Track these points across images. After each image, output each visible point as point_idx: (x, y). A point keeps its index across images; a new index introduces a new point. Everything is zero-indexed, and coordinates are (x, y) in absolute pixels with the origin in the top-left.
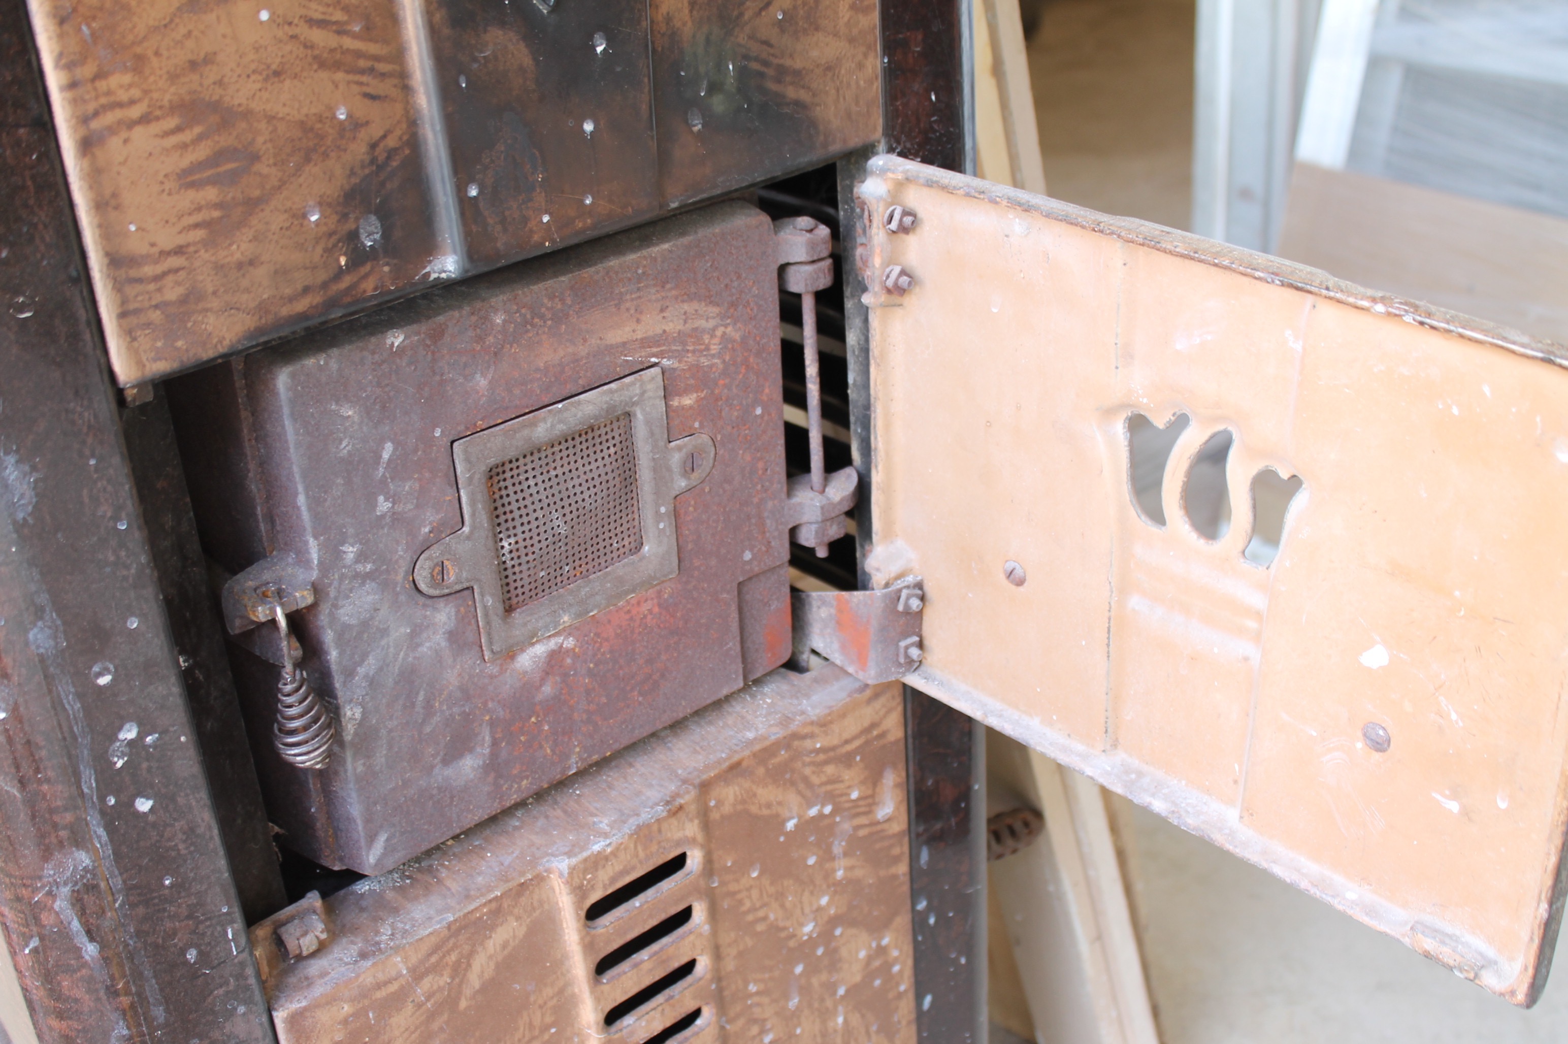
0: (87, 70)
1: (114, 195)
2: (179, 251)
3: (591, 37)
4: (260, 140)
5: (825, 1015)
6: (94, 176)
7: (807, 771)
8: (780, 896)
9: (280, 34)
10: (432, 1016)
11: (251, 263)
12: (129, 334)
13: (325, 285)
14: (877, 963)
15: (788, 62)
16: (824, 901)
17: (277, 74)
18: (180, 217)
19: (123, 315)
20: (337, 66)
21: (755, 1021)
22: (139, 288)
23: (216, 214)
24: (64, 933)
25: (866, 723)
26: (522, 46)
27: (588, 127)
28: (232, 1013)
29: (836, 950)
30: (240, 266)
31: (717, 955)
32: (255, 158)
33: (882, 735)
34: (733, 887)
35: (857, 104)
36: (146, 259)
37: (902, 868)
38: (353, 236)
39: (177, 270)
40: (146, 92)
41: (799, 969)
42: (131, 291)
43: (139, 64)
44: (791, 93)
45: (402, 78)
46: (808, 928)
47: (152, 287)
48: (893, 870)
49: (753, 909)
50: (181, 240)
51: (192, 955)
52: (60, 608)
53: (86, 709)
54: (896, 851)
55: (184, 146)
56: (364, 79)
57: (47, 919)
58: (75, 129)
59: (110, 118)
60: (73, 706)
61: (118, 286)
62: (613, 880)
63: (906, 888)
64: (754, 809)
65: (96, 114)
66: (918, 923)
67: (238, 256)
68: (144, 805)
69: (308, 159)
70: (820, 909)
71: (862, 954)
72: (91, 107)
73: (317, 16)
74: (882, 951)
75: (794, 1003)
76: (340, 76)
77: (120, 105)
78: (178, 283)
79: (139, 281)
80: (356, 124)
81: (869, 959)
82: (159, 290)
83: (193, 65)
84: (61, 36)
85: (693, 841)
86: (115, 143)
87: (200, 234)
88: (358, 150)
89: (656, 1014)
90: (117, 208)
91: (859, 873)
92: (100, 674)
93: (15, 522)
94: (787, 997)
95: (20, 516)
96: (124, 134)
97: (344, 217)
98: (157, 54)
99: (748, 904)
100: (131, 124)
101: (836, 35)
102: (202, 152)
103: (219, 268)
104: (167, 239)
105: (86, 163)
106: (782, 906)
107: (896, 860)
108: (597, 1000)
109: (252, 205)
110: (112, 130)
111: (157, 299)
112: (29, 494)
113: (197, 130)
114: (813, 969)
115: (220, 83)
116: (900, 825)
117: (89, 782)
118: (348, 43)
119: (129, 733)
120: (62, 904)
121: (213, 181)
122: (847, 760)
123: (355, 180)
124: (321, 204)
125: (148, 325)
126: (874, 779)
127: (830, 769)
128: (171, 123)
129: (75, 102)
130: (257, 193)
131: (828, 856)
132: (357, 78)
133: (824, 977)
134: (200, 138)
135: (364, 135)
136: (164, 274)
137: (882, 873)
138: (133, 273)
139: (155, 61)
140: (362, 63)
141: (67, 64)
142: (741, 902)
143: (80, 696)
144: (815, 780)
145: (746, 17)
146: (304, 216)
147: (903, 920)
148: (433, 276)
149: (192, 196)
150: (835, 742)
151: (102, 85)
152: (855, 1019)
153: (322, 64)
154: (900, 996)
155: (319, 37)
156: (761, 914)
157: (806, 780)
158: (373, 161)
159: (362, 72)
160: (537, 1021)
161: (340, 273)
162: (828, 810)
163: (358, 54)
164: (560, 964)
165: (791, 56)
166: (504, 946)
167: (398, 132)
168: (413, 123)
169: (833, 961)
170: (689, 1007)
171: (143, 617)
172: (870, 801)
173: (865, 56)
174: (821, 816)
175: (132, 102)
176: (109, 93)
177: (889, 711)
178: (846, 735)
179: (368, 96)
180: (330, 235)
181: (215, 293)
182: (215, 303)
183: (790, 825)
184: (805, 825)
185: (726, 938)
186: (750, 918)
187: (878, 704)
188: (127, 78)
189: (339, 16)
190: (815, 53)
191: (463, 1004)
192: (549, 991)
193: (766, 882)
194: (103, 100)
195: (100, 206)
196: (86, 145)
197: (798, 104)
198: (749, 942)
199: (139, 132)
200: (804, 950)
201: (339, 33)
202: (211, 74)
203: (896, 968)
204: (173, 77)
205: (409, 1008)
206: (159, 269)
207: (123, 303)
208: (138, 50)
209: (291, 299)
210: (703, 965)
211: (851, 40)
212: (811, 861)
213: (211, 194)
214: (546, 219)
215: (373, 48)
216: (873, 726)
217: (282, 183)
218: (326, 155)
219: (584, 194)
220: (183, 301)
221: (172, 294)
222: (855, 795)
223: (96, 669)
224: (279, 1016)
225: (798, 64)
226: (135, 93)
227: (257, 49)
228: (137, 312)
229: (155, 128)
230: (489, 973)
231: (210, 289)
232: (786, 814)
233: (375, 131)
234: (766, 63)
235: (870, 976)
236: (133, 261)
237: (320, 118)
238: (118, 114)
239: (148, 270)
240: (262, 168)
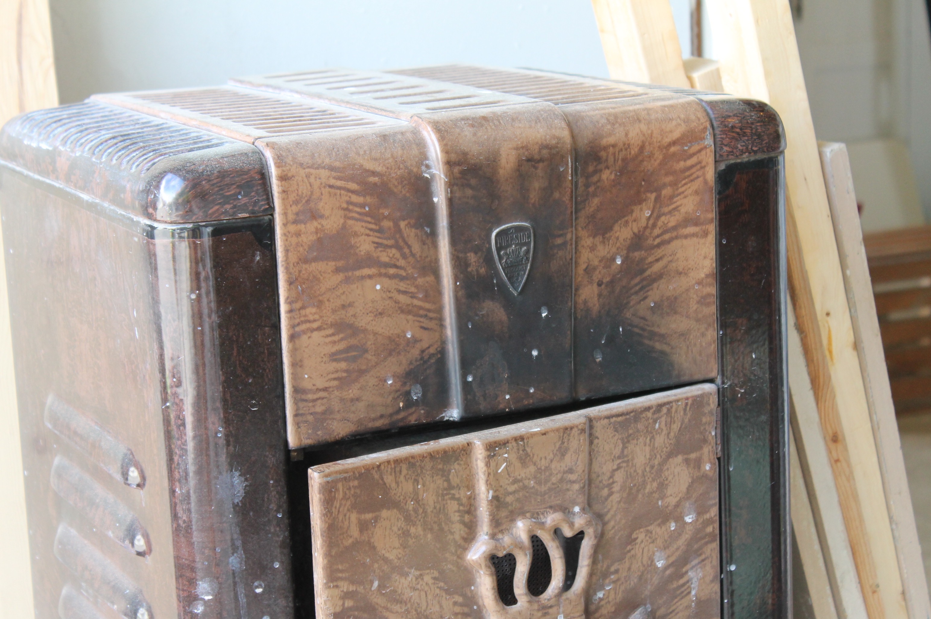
0: (298, 305)
1: (301, 361)
2: (325, 389)
3: (540, 308)
4: (369, 343)
6: (293, 351)
9: (384, 296)
11: (358, 399)
12: (297, 425)
13: (391, 415)
15: (656, 329)
17: (381, 314)
18: (328, 374)
19: (296, 415)
20: (409, 312)
22: (305, 404)
23: (345, 375)
26: (502, 310)
27: (535, 353)
30: (352, 400)
32: (366, 351)
35: (700, 355)
36: (310, 391)
38: (408, 393)
39: (323, 398)
40: (321, 317)
42: (301, 405)
43: (320, 304)
44: (658, 346)
45: (440, 321)
47: (311, 404)
50: (327, 385)
52: (246, 550)
53: (248, 603)
55: (334, 342)
56: (422, 320)
58: (288, 330)
59: (304, 327)
60: (243, 600)
61: (296, 402)
65: (298, 324)
67: (352, 395)
69: (390, 354)
72: (297, 321)
73: (402, 289)
76: (410, 317)
77: (309, 321)
78: (323, 405)
79: (306, 401)
80: (415, 340)
82: (314, 406)
83: (343, 307)
84: (288, 290)
86: (304, 338)
87: (336, 383)
88: (415, 352)
90: (301, 366)
93: (233, 503)
95: (236, 501)
96: (309, 334)
97: (404, 384)
98: (328, 300)
100: (313, 330)
101: (688, 317)
102: (342, 346)
103: (342, 400)
104: (321, 383)
109: (362, 372)
110: (304, 332)
111: (312, 410)
112: (242, 492)
113: (341, 336)
115: (354, 316)
118: (416, 302)
121: (345, 360)
123: (412, 367)
124: (394, 376)
125: (306, 422)
128: (330, 331)
129: (290, 319)
130: (364, 367)
132: (419, 319)
134: (342, 339)
135: (419, 346)
136: (317, 399)
138: (303, 397)
139: (327, 303)
140: (422, 312)
141: (290, 301)
143: (247, 596)
145: (632, 304)
146: (385, 381)
148: (446, 419)
149: (335, 365)
151: (303, 312)
153: (402, 311)
155: (402, 298)
158: (422, 359)
159: (421, 316)
161: (399, 410)
163: (421, 308)
165: (658, 326)
167: (436, 346)
168: (443, 342)
171: (282, 563)
173: (707, 329)
175: (315, 321)
176: (305, 316)
179: (422, 327)
180: (397, 391)
181: (338, 411)
182: (338, 416)
188: (314, 310)
189: (413, 289)
190: (673, 326)
194: (302, 319)
195: (294, 365)
196: (292, 338)
197: (663, 353)
199: (315, 334)
201: (412, 297)
202: (351, 311)
204: (334, 311)
206: (315, 397)
207: (297, 410)
208: (321, 298)
209: (374, 420)
211: (698, 320)
213: (343, 365)
214: (507, 397)
215: (427, 306)
217: (377, 364)
218: (399, 353)
219: (530, 386)
220: (324, 413)
221: (319, 408)
225: (663, 331)
226: (317, 317)
227: (373, 302)
228: (302, 415)
229: (323, 333)
231: (337, 410)
233: (425, 345)
234: (643, 329)
236: (304, 391)
237: (398, 336)
238: (308, 325)
239: (310, 396)
240: (369, 356)
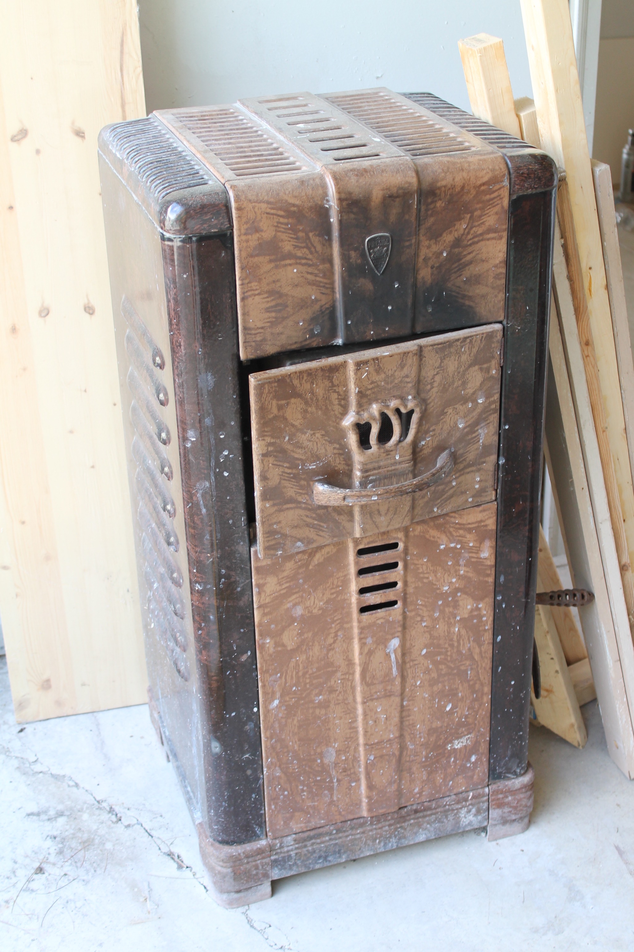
0: (246, 281)
1: (248, 312)
2: (262, 328)
3: (394, 282)
4: (289, 302)
5: (450, 625)
6: (244, 307)
7: (451, 529)
8: (435, 572)
9: (299, 275)
10: (300, 567)
11: (281, 333)
12: (245, 348)
13: (301, 342)
14: (476, 613)
15: (467, 293)
16: (454, 580)
17: (296, 285)
18: (264, 319)
19: (245, 342)
20: (314, 285)
21: (419, 615)
22: (250, 336)
23: (274, 320)
24: (198, 504)
25: (479, 519)
26: (370, 284)
27: (390, 308)
28: (239, 543)
29: (457, 601)
30: (278, 334)
31: (405, 583)
32: (287, 306)
33: (486, 526)
34: (416, 562)
35: (494, 307)
36: (253, 329)
37: (491, 580)
38: (312, 330)
39: (261, 333)
40: (260, 287)
41: (440, 603)
42: (248, 336)
43: (260, 280)
44: (467, 303)
45: (333, 289)
46: (446, 588)
47: (253, 336)
48: (486, 579)
49: (423, 573)
50: (263, 325)
51: (231, 522)
52: (215, 415)
53: (216, 443)
54: (489, 572)
55: (268, 302)
56: (322, 289)
57: (194, 498)
58: (241, 295)
59: (250, 293)
60: (213, 441)
61: (245, 335)
62: (368, 543)
63: (492, 588)
64: (427, 536)
65: (247, 292)
66: (496, 605)
67: (278, 331)
68: (226, 474)
69: (302, 308)
70: (451, 582)
71: (469, 607)
72: (246, 290)
73: (310, 271)
74: (478, 609)
75: (437, 615)
76: (314, 287)
77: (253, 290)
78: (260, 336)
79: (251, 334)
80: (316, 300)
81: (472, 611)
82: (255, 337)
83: (274, 282)
84: (241, 273)
85: (401, 539)
86: (250, 299)
87: (269, 324)
88: (317, 307)
89: (379, 596)
90: (248, 315)
91: (470, 575)
92: (221, 435)
93: (208, 390)
94: (434, 612)
95: (209, 389)
96: (253, 297)
97: (310, 325)
98: (265, 278)
99: (421, 570)
100: (255, 295)
101: (487, 286)
102: (273, 303)
103: (272, 334)
104: (259, 324)
105: (242, 303)
106: (436, 576)
107: (488, 575)
108: (357, 582)
109: (284, 319)
110: (250, 296)
111: (254, 339)
112: (213, 383)
113: (272, 298)
114: (446, 604)
115: (280, 287)
116: (491, 562)
117: (213, 463)
118: (318, 279)
119: (226, 453)
120: (199, 495)
121: (274, 311)
122: (470, 531)
123: (315, 315)
124: (304, 321)
125: (251, 346)
126: (481, 540)
127: (461, 532)
128: (266, 295)
129: (242, 289)
130: (286, 316)
131: (457, 564)
132: (319, 288)
133: (451, 609)
134: (273, 300)
135: (319, 304)
136: (257, 333)
137: (481, 578)
138: (249, 332)
139: (264, 280)
140: (321, 284)
141: (241, 279)
142: (418, 569)
143: (215, 439)
144: (454, 534)
145: (452, 279)
146: (299, 323)
147: (489, 600)
148: (335, 344)
149: (268, 314)
150: (464, 522)
151: (249, 285)
152: (463, 632)
153: (309, 284)
154: (485, 630)
155: (310, 277)
156: (426, 575)
157: (450, 533)
158: (321, 310)
159: (321, 287)
160: (335, 582)
161: (306, 340)
162: (459, 546)
163: (320, 282)
164: (346, 566)
165: (468, 291)
166: (328, 553)
167: (330, 303)
168: (334, 301)
169: (456, 605)
170: (392, 598)
171: (235, 422)
172: (478, 550)
173: (498, 293)
174: (455, 548)
175: (256, 290)
176: (251, 287)
177: (490, 518)
178: (469, 521)
179: (321, 293)
180: (305, 329)
181: (270, 340)
182: (270, 343)
183: (442, 547)
184: (447, 549)
185: (410, 579)
186: (422, 575)
187: (485, 514)
188: (256, 284)
189: (316, 272)
190: (478, 291)
191: (311, 567)
192: (341, 574)
193: (429, 564)
194: (249, 289)
195: (244, 314)
196: (243, 299)
197: (470, 306)
198: (420, 585)
199: (257, 297)
200: (444, 596)
201: (316, 276)
202: (278, 284)
203: (484, 619)
204: (268, 284)
205: (293, 562)
206: (256, 332)
207: (245, 339)
208: (260, 277)
209: (291, 345)
210: (400, 585)
211: (493, 288)
212: (450, 563)
213: (273, 314)
214: (372, 333)
215: (325, 281)
216: (481, 521)
217: (294, 314)
218: (307, 307)
219: (386, 327)
220: (261, 341)
221: (258, 338)
222: (471, 545)
223: (221, 433)
224: (252, 550)
225: (471, 294)
226: (258, 287)
227: (292, 279)
228: (248, 342)
229: (261, 296)
230: (321, 560)
231: (269, 339)
232: (440, 542)
233: (323, 302)
234: (458, 293)
235: (471, 617)
236: (250, 329)
237: (307, 298)
238: (253, 292)
239: (253, 332)
240: (289, 309)
